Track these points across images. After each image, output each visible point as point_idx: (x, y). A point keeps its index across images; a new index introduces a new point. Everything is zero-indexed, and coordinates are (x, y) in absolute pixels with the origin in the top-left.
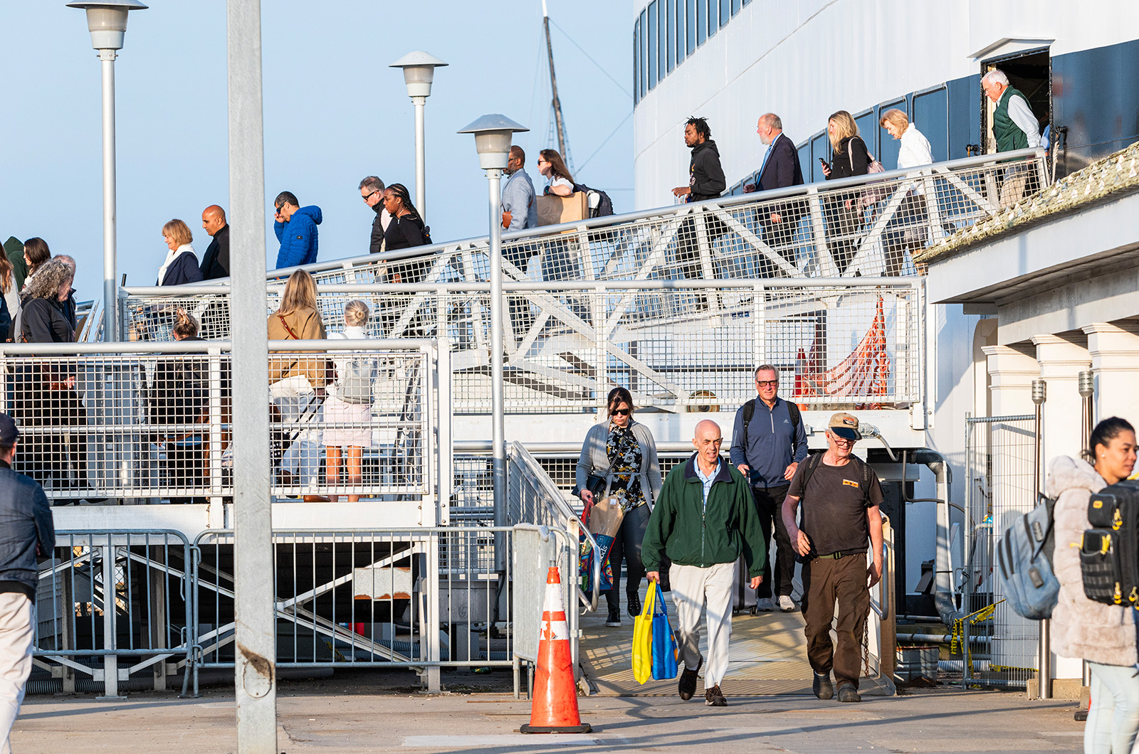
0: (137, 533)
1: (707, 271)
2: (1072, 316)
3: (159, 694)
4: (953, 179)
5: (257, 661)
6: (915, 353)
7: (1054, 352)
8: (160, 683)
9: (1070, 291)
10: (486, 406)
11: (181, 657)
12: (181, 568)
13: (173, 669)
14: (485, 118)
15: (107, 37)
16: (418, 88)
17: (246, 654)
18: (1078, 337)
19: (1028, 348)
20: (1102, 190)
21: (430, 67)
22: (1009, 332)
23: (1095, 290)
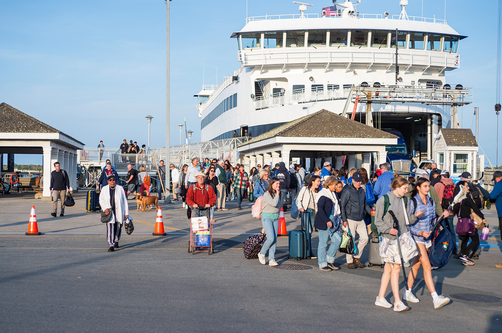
0: (152, 175)
1: (211, 148)
2: (254, 154)
3: (153, 192)
4: (238, 139)
5: (168, 189)
6: (234, 157)
7: (252, 157)
8: (154, 191)
9: (254, 151)
10: (189, 162)
11: (156, 188)
12: (156, 179)
13: (155, 189)
14: (189, 131)
15: (149, 121)
16: (181, 128)
17: (167, 189)
18: (255, 156)
19: (249, 157)
20: (259, 140)
21: (182, 125)
22: (246, 155)
23: (257, 151)
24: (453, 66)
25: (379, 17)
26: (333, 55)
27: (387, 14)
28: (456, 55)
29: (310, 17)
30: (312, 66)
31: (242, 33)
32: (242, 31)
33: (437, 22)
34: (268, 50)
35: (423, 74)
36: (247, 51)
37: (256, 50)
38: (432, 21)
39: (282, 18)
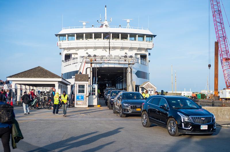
24: (151, 48)
25: (117, 27)
26: (96, 43)
27: (120, 26)
28: (152, 43)
29: (87, 27)
30: (87, 48)
31: (59, 35)
32: (59, 33)
33: (143, 29)
34: (69, 42)
35: (137, 51)
36: (61, 42)
37: (64, 42)
38: (141, 29)
39: (75, 28)
